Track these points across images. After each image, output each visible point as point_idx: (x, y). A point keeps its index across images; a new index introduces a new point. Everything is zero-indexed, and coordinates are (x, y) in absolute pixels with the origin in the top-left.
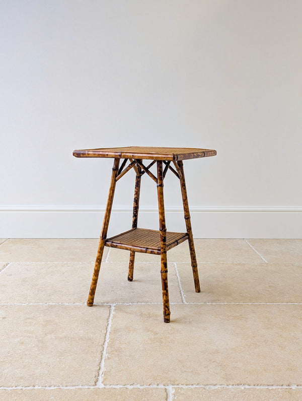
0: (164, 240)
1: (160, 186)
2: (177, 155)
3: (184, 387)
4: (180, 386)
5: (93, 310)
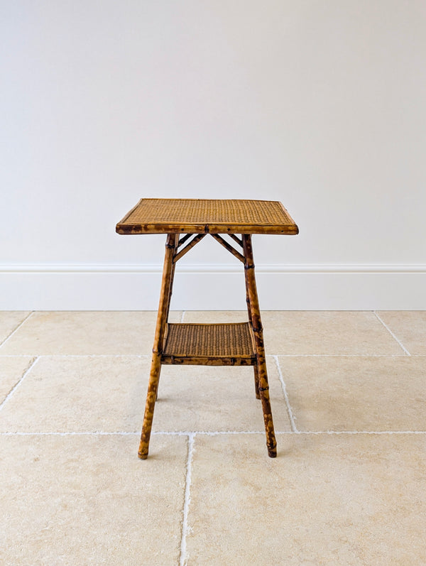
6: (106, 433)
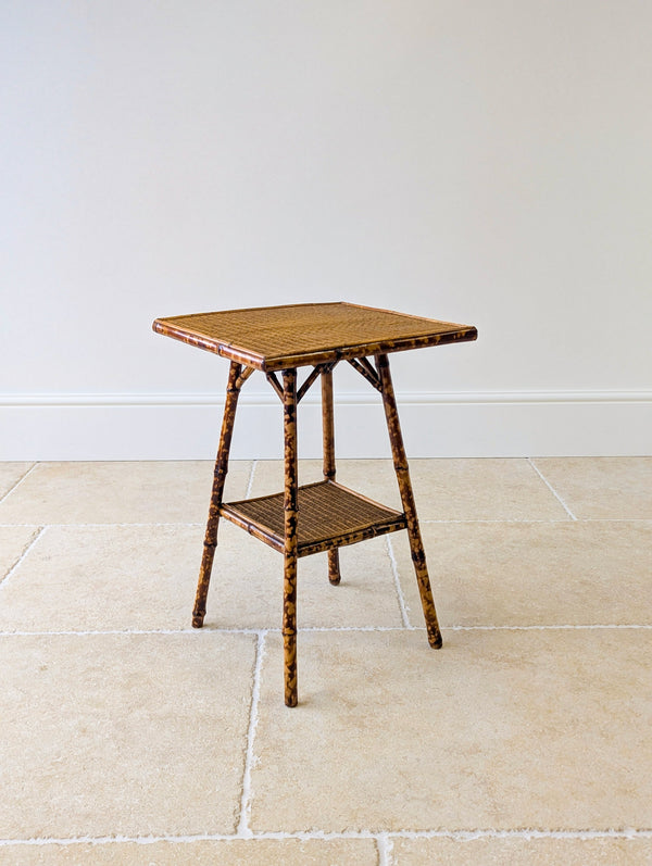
3: (412, 835)
4: (405, 834)
6: (141, 632)
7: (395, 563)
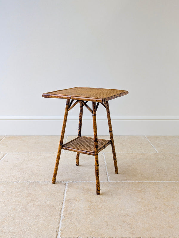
0: (97, 147)
1: (94, 115)
2: (104, 99)
5: (56, 187)
6: (32, 182)
7: (106, 164)
